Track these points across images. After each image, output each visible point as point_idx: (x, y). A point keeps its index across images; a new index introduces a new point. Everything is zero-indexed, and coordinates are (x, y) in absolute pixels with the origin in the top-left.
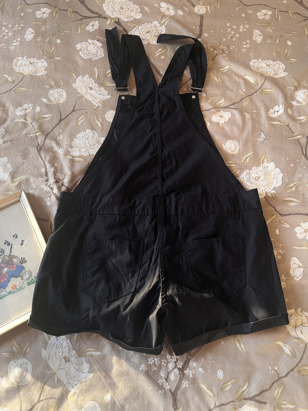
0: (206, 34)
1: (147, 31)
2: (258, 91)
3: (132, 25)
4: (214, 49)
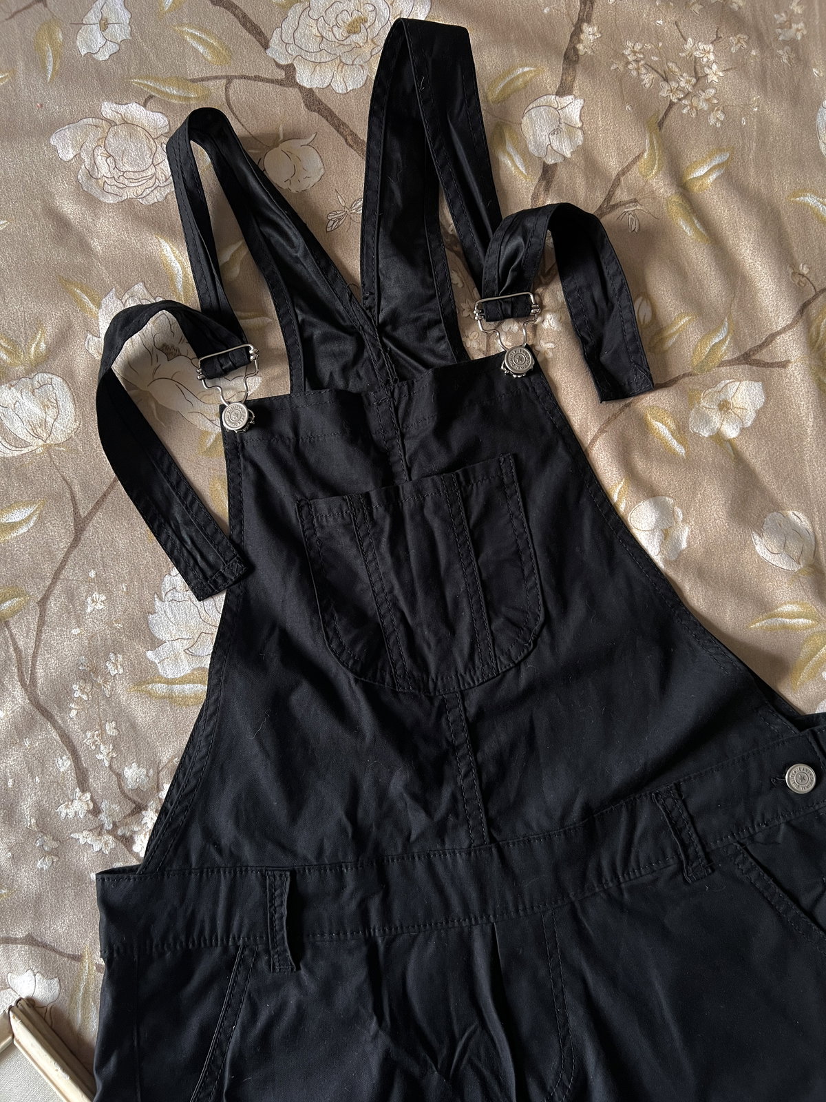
4: (657, 75)
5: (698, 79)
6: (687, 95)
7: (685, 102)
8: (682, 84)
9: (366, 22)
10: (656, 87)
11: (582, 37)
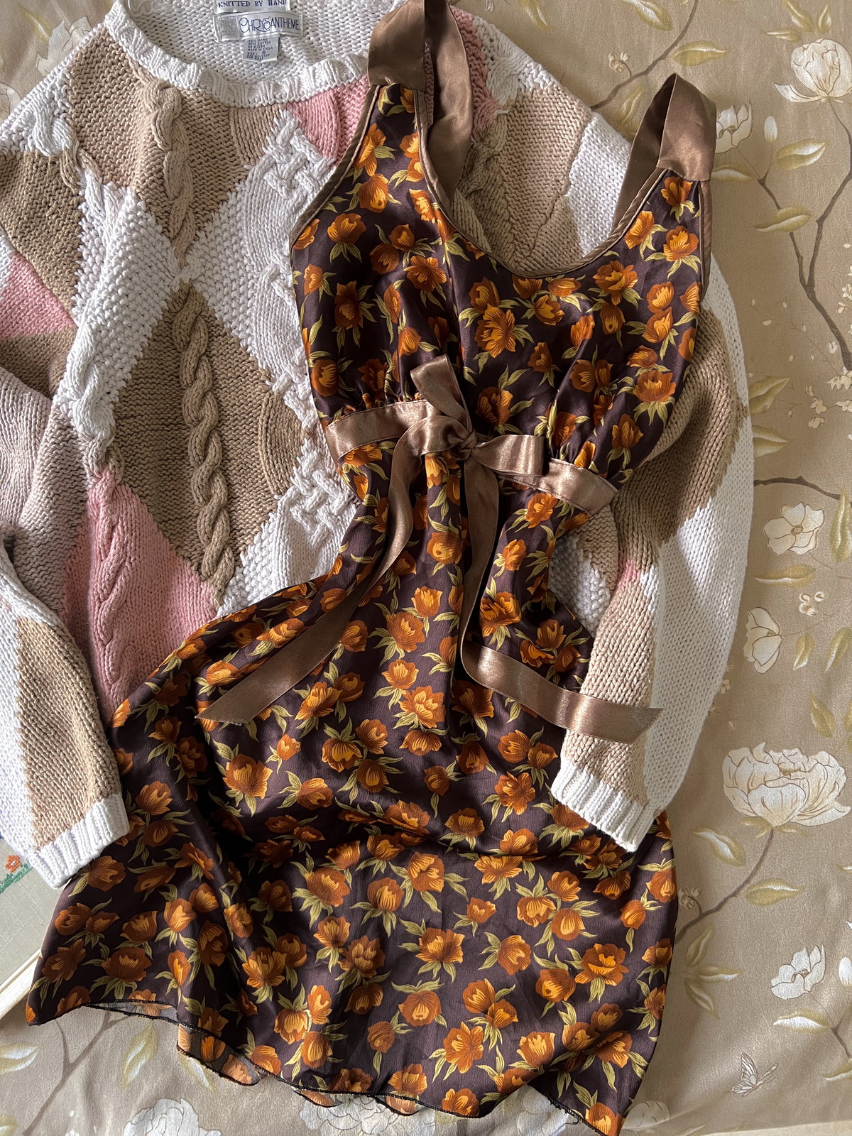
2: (670, 54)
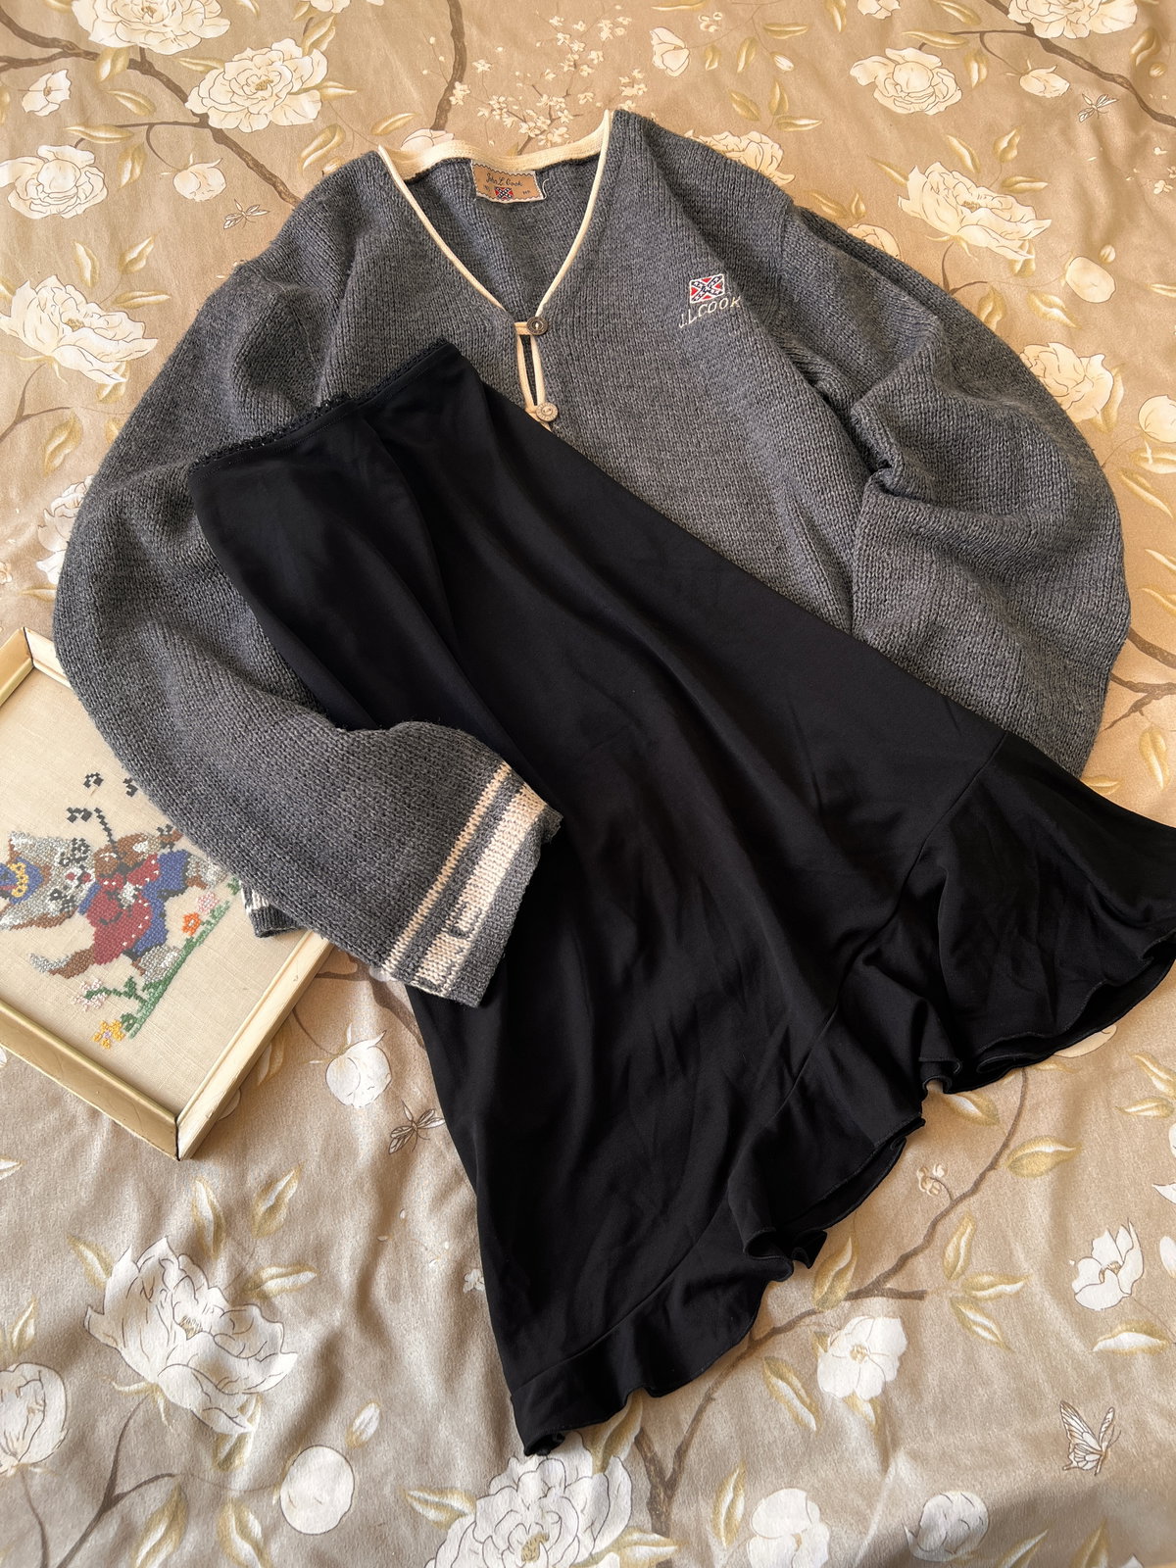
0: (482, 62)
1: (258, 81)
3: (197, 64)
4: (516, 119)
5: (552, 120)
6: (543, 132)
7: (540, 137)
8: (538, 124)
9: (272, 82)
10: (515, 127)
11: (454, 91)
